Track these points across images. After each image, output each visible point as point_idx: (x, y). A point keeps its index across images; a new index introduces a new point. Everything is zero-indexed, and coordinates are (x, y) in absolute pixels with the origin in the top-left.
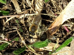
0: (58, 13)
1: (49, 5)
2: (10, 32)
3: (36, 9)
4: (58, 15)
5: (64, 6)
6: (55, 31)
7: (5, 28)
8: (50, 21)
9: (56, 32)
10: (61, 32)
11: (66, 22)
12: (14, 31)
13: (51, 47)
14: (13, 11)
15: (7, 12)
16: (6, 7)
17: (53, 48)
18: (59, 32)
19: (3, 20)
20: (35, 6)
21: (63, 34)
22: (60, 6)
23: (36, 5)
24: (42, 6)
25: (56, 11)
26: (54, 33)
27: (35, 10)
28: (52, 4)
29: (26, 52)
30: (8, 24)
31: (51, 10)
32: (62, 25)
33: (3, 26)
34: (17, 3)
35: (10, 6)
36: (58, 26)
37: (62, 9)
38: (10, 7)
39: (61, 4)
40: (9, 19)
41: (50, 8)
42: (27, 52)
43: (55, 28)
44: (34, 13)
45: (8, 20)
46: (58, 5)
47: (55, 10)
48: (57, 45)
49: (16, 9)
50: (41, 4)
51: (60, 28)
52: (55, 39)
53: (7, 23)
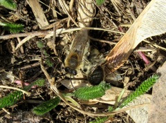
0: (126, 26)
1: (106, 10)
2: (26, 67)
3: (79, 18)
4: (126, 29)
5: (138, 10)
6: (121, 63)
7: (16, 58)
8: (108, 42)
9: (122, 65)
10: (134, 63)
11: (142, 44)
12: (34, 65)
13: (113, 97)
14: (31, 22)
15: (18, 26)
16: (17, 16)
17: (117, 98)
18: (129, 65)
19: (12, 43)
20: (76, 12)
21: (138, 68)
22: (129, 11)
23: (79, 10)
24: (92, 11)
25: (122, 22)
26: (118, 67)
27: (76, 21)
28: (113, 6)
29: (61, 107)
30: (22, 51)
31: (111, 20)
32: (135, 49)
33: (11, 55)
34: (39, 6)
35: (25, 12)
36: (126, 52)
37: (133, 17)
38: (24, 15)
39: (132, 5)
40: (24, 41)
41: (109, 16)
42: (64, 108)
43: (120, 57)
44: (75, 27)
45: (21, 43)
46: (126, 8)
47: (120, 19)
48: (124, 92)
49: (38, 20)
50: (89, 7)
51: (131, 56)
52: (121, 79)
53: (19, 49)
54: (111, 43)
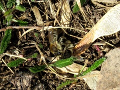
0: (89, 29)
1: (78, 18)
2: (26, 47)
3: (61, 22)
4: (88, 31)
5: (97, 20)
6: (84, 50)
7: (21, 42)
8: (77, 37)
9: (84, 52)
10: (92, 52)
12: (32, 46)
13: (77, 70)
15: (25, 22)
16: (25, 17)
17: (80, 71)
18: (89, 53)
19: (19, 33)
21: (94, 55)
22: (91, 21)
23: (62, 17)
24: (69, 17)
25: (87, 26)
26: (82, 53)
27: (60, 23)
28: (82, 17)
29: (45, 73)
31: (80, 25)
32: (93, 43)
33: (18, 40)
35: (30, 15)
36: (88, 44)
37: (94, 24)
39: (94, 17)
41: (80, 22)
42: (47, 74)
43: (83, 47)
44: (59, 26)
46: (90, 19)
47: (86, 25)
48: (84, 68)
50: (68, 15)
51: (90, 47)
52: (83, 60)
53: (23, 36)
54: (79, 38)
